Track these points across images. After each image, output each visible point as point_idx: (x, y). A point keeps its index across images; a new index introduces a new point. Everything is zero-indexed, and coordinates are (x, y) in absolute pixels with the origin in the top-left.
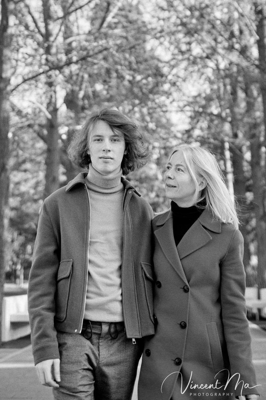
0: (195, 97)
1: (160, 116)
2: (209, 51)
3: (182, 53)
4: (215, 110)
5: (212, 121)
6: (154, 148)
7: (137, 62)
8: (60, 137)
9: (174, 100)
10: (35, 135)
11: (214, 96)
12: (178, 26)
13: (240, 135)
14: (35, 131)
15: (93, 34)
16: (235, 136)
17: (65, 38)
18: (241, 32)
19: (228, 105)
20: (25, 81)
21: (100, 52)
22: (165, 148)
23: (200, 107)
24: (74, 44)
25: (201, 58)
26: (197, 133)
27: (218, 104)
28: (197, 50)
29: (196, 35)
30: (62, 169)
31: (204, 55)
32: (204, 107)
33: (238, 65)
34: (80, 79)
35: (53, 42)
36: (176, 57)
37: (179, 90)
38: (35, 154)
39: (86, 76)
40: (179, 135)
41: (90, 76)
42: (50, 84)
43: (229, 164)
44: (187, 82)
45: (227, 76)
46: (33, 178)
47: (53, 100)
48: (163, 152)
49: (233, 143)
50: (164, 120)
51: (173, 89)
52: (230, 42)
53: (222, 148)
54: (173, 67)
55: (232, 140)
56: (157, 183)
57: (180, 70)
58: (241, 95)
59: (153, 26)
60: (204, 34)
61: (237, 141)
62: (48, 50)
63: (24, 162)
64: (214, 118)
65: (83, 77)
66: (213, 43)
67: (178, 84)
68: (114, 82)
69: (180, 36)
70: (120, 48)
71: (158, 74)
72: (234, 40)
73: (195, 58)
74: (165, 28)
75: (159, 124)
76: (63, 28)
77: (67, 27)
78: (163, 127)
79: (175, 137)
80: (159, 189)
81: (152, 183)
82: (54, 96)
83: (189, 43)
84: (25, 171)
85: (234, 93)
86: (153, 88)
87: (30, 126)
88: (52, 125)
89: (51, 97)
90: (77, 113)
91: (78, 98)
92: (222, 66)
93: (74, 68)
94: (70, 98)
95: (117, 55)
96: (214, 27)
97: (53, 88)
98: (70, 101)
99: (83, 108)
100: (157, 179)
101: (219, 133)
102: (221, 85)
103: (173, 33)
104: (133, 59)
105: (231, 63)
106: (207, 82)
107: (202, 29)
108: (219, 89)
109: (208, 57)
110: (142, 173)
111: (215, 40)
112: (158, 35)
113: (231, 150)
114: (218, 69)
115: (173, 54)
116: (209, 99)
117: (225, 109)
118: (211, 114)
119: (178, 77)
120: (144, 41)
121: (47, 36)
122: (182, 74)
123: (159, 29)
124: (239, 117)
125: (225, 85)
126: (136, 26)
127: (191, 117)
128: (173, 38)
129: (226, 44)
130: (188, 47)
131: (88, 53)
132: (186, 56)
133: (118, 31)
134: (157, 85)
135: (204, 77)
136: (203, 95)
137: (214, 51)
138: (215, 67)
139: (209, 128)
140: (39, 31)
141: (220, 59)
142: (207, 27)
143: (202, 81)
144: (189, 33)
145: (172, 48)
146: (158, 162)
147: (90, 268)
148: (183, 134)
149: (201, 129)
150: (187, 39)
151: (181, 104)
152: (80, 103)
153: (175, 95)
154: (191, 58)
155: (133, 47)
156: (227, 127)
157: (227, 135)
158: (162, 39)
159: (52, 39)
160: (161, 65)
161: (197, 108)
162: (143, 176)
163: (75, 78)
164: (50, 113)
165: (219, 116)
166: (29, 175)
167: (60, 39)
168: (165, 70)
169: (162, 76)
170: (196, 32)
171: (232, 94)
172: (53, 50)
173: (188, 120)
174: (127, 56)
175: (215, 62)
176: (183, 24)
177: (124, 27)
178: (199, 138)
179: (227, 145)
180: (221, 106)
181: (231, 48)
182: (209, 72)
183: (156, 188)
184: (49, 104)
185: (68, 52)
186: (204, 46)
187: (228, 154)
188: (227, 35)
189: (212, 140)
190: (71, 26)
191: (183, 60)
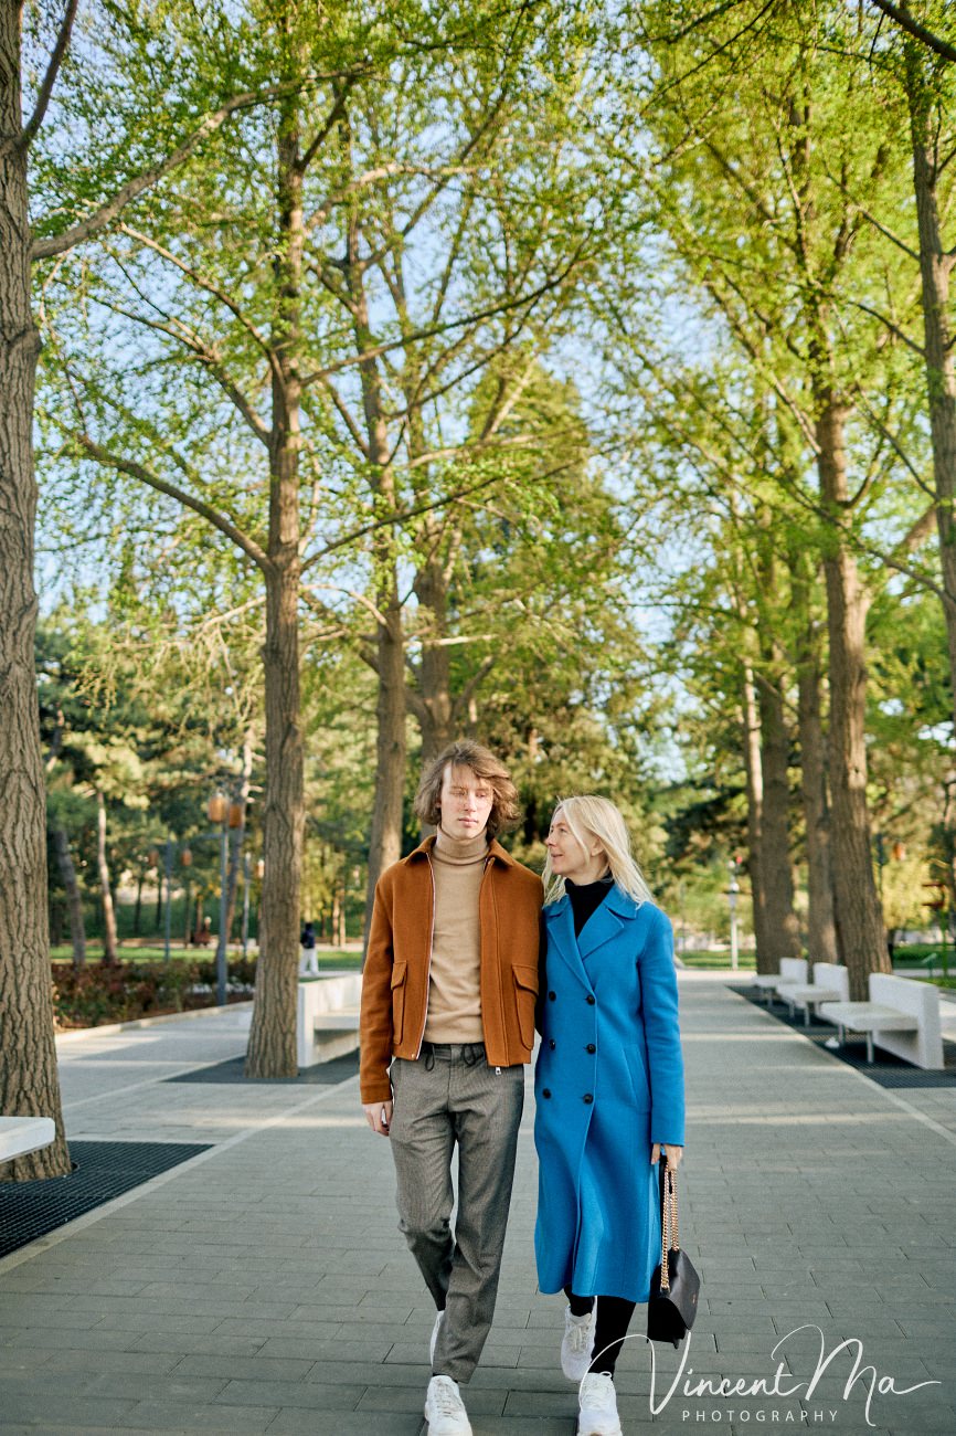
0: (684, 575)
1: (614, 617)
2: (713, 480)
3: (657, 482)
4: (725, 600)
5: (719, 624)
6: (601, 678)
7: (562, 506)
8: (408, 661)
9: (640, 583)
10: (357, 657)
11: (725, 574)
12: (649, 426)
13: (778, 654)
14: (355, 650)
15: (470, 447)
16: (768, 655)
17: (413, 457)
18: (783, 438)
19: (753, 593)
20: (331, 547)
21: (485, 484)
22: (622, 681)
23: (694, 596)
24: (432, 469)
25: (698, 494)
26: (689, 648)
27: (732, 590)
28: (688, 478)
29: (686, 447)
30: (411, 723)
31: (704, 488)
32: (702, 596)
33: (774, 508)
34: (444, 543)
35: (386, 465)
36: (645, 492)
37: (651, 561)
38: (360, 694)
39: (458, 535)
40: (652, 654)
41: (466, 534)
42: (383, 554)
43: (753, 712)
44: (667, 546)
45: (751, 533)
46: (357, 742)
47: (390, 587)
48: (618, 688)
49: (761, 670)
50: (621, 625)
51: (638, 560)
52: (760, 459)
53: (740, 679)
54: (638, 514)
55: (760, 664)
56: (607, 752)
57: (652, 521)
58: (781, 570)
59: (596, 427)
60: (704, 442)
61: (771, 666)
62: (376, 483)
63: (339, 710)
64: (724, 618)
65: (451, 539)
66: (723, 463)
67: (648, 549)
68: (515, 547)
69: (654, 447)
70: (525, 476)
71: (608, 528)
72: (768, 455)
73: (685, 494)
74: (622, 432)
75: (611, 633)
76: (407, 436)
77: (415, 432)
78: (620, 637)
79: (643, 658)
80: (611, 762)
81: (596, 751)
82: (390, 578)
83: (671, 463)
84: (342, 727)
85: (766, 567)
86: (597, 558)
87: (343, 639)
88: (389, 638)
89: (385, 581)
90: (440, 612)
91: (442, 582)
92: (741, 511)
93: (434, 517)
94: (424, 580)
95: (519, 490)
96: (724, 427)
97: (388, 563)
98: (426, 588)
99: (455, 602)
100: (606, 742)
101: (732, 651)
102: (740, 550)
103: (639, 442)
104: (552, 499)
105: (760, 504)
106: (709, 545)
107: (699, 433)
108: (734, 557)
109: (711, 493)
110: (574, 732)
111: (727, 456)
112: (608, 446)
113: (757, 683)
114: (734, 516)
115: (637, 487)
116: (713, 580)
117: (746, 601)
118: (720, 610)
119: (650, 535)
120: (579, 461)
121: (373, 452)
122: (656, 529)
123: (609, 433)
124: (775, 617)
125: (747, 552)
126: (561, 428)
127: (675, 616)
128: (638, 452)
129: (751, 465)
130: (668, 471)
131: (460, 487)
132: (666, 490)
133: (522, 440)
134: (605, 550)
135: (702, 534)
136: (702, 571)
137: (725, 476)
138: (725, 513)
139: (712, 637)
140: (359, 443)
141: (736, 495)
142: (711, 426)
143: (697, 544)
144: (672, 442)
145: (636, 473)
146: (608, 708)
147: (432, 972)
148: (661, 652)
149: (697, 640)
150: (667, 455)
151: (656, 591)
152: (448, 590)
153: (644, 572)
154: (677, 494)
155: (556, 472)
156: (750, 636)
157: (750, 654)
158: (615, 456)
159: (384, 459)
160: (614, 511)
161: (687, 600)
162: (578, 736)
163: (433, 539)
164: (384, 613)
165: (733, 614)
166: (348, 737)
167: (402, 458)
168: (623, 520)
169: (616, 534)
170: (686, 440)
171: (761, 569)
172: (388, 484)
173: (670, 624)
174: (540, 491)
175: (727, 502)
176: (661, 423)
177: (534, 431)
178: (692, 661)
179: (749, 674)
180: (737, 593)
181: (761, 473)
182: (714, 525)
183: (603, 761)
184: (381, 594)
185: (419, 485)
186: (704, 468)
187: (751, 691)
188: (752, 446)
189: (719, 665)
190: (426, 433)
191: (658, 499)
